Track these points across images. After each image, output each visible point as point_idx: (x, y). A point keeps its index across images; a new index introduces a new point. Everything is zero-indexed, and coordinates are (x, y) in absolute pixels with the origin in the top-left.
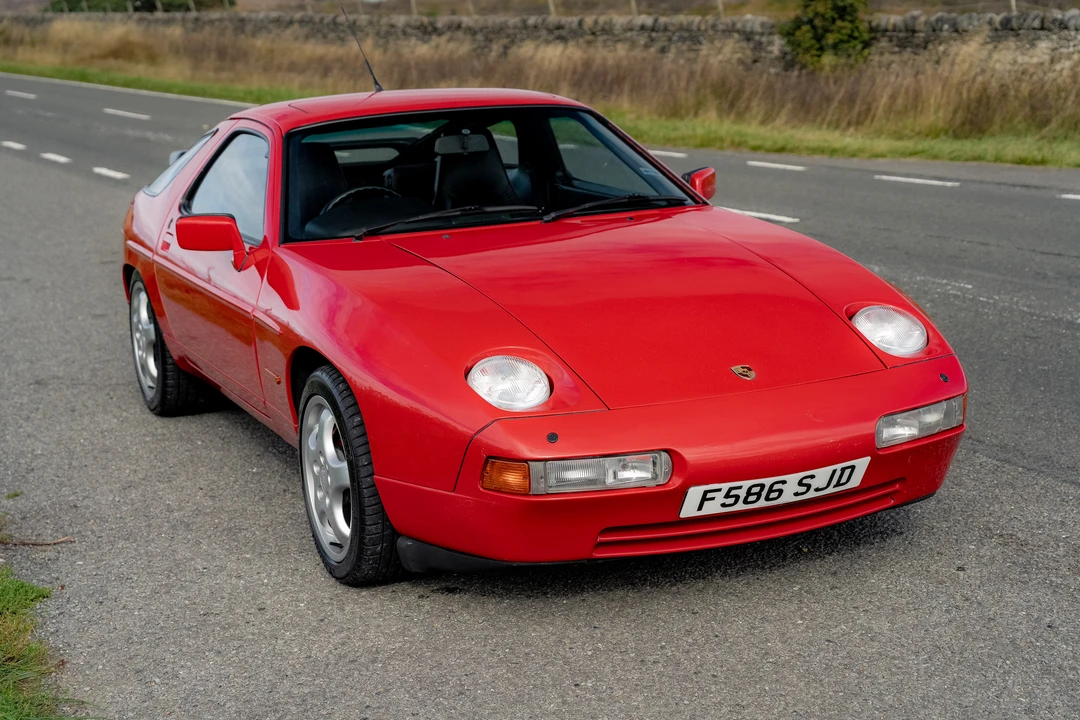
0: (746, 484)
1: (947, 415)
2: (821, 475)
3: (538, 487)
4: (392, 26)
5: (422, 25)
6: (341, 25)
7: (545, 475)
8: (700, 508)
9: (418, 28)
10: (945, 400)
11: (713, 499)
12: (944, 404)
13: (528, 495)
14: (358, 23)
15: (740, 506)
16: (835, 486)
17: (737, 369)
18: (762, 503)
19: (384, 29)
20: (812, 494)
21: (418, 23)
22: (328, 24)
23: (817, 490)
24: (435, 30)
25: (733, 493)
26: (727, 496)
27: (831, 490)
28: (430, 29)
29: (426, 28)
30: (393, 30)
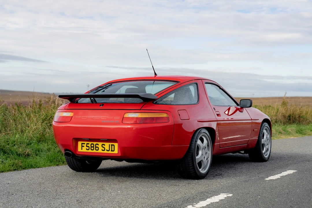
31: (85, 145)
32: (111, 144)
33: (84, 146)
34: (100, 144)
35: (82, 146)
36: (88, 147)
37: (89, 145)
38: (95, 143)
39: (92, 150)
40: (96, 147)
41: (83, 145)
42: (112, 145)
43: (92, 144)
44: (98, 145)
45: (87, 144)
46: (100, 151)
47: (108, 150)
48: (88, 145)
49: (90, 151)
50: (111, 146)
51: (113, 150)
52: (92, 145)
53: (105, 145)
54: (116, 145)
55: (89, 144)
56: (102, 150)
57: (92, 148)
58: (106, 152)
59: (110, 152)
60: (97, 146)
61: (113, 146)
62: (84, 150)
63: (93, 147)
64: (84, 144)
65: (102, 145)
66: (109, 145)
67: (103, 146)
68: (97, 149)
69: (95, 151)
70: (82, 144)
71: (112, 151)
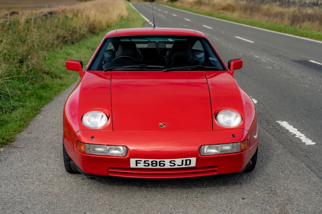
0: (150, 160)
1: (233, 147)
2: (178, 161)
3: (88, 152)
4: (305, 3)
5: (314, 3)
6: (291, 2)
7: (89, 148)
8: (137, 165)
9: (313, 4)
10: (232, 143)
11: (140, 163)
12: (231, 144)
13: (85, 153)
14: (296, 2)
15: (150, 167)
16: (185, 165)
17: (161, 124)
18: (158, 167)
19: (303, 4)
20: (176, 167)
21: (313, 2)
22: (287, 2)
23: (178, 165)
24: (318, 5)
25: (146, 162)
26: (145, 163)
27: (184, 166)
28: (316, 4)
29: (315, 4)
30: (305, 4)
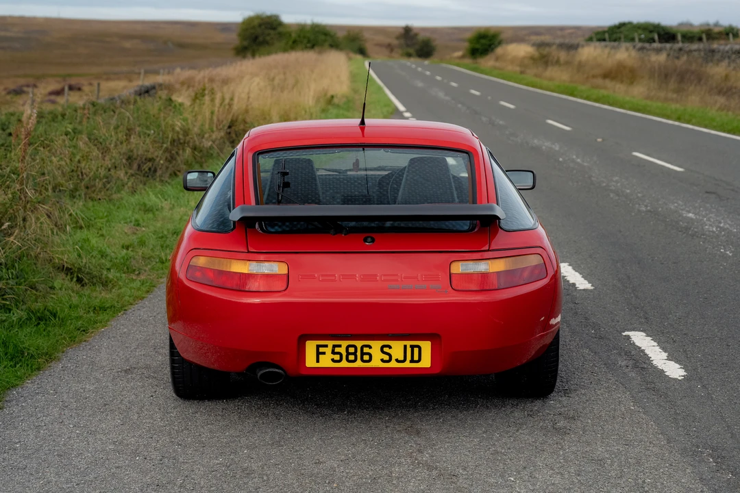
31: (328, 350)
32: (409, 343)
33: (324, 353)
34: (376, 345)
35: (318, 353)
36: (340, 354)
37: (343, 350)
38: (359, 344)
39: (349, 361)
40: (363, 354)
41: (321, 350)
42: (412, 347)
43: (349, 346)
44: (370, 347)
45: (334, 346)
46: (376, 363)
47: (403, 359)
48: (337, 350)
49: (344, 364)
50: (409, 350)
51: (416, 358)
52: (352, 350)
53: (390, 347)
54: (426, 346)
55: (340, 346)
56: (383, 360)
57: (351, 357)
58: (393, 364)
59: (407, 364)
60: (366, 350)
61: (416, 350)
62: (326, 362)
63: (355, 354)
64: (326, 346)
65: (383, 346)
66: (405, 347)
67: (386, 350)
68: (366, 357)
69: (359, 364)
70: (318, 346)
71: (412, 361)
